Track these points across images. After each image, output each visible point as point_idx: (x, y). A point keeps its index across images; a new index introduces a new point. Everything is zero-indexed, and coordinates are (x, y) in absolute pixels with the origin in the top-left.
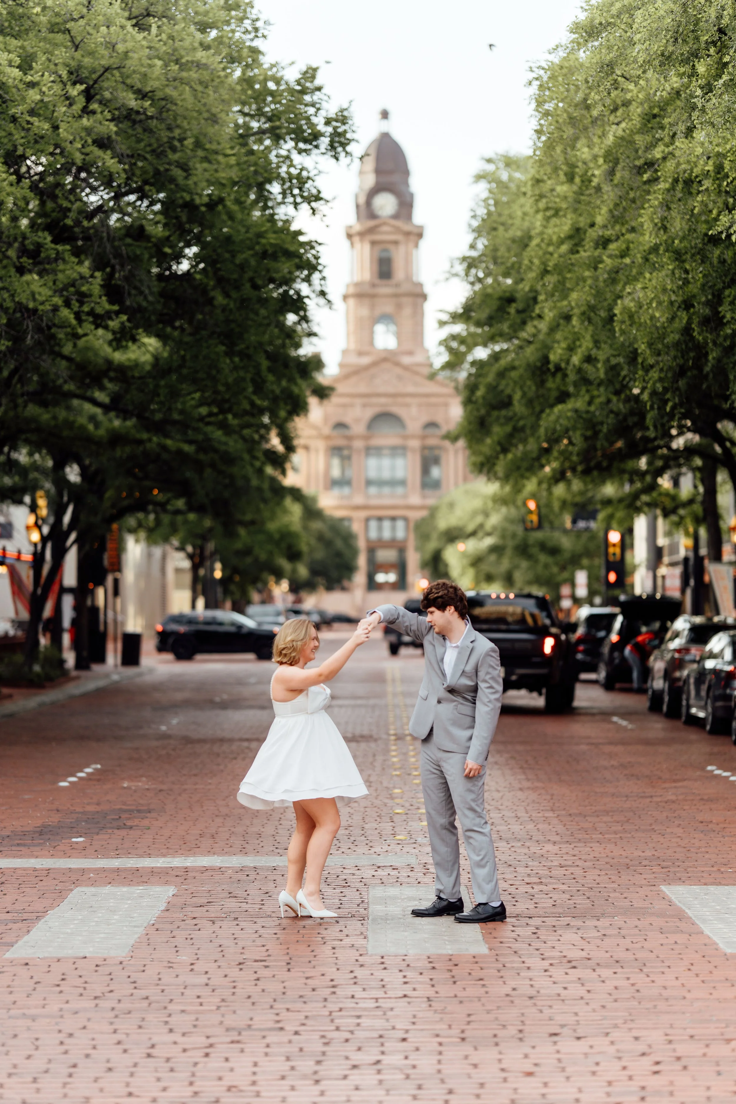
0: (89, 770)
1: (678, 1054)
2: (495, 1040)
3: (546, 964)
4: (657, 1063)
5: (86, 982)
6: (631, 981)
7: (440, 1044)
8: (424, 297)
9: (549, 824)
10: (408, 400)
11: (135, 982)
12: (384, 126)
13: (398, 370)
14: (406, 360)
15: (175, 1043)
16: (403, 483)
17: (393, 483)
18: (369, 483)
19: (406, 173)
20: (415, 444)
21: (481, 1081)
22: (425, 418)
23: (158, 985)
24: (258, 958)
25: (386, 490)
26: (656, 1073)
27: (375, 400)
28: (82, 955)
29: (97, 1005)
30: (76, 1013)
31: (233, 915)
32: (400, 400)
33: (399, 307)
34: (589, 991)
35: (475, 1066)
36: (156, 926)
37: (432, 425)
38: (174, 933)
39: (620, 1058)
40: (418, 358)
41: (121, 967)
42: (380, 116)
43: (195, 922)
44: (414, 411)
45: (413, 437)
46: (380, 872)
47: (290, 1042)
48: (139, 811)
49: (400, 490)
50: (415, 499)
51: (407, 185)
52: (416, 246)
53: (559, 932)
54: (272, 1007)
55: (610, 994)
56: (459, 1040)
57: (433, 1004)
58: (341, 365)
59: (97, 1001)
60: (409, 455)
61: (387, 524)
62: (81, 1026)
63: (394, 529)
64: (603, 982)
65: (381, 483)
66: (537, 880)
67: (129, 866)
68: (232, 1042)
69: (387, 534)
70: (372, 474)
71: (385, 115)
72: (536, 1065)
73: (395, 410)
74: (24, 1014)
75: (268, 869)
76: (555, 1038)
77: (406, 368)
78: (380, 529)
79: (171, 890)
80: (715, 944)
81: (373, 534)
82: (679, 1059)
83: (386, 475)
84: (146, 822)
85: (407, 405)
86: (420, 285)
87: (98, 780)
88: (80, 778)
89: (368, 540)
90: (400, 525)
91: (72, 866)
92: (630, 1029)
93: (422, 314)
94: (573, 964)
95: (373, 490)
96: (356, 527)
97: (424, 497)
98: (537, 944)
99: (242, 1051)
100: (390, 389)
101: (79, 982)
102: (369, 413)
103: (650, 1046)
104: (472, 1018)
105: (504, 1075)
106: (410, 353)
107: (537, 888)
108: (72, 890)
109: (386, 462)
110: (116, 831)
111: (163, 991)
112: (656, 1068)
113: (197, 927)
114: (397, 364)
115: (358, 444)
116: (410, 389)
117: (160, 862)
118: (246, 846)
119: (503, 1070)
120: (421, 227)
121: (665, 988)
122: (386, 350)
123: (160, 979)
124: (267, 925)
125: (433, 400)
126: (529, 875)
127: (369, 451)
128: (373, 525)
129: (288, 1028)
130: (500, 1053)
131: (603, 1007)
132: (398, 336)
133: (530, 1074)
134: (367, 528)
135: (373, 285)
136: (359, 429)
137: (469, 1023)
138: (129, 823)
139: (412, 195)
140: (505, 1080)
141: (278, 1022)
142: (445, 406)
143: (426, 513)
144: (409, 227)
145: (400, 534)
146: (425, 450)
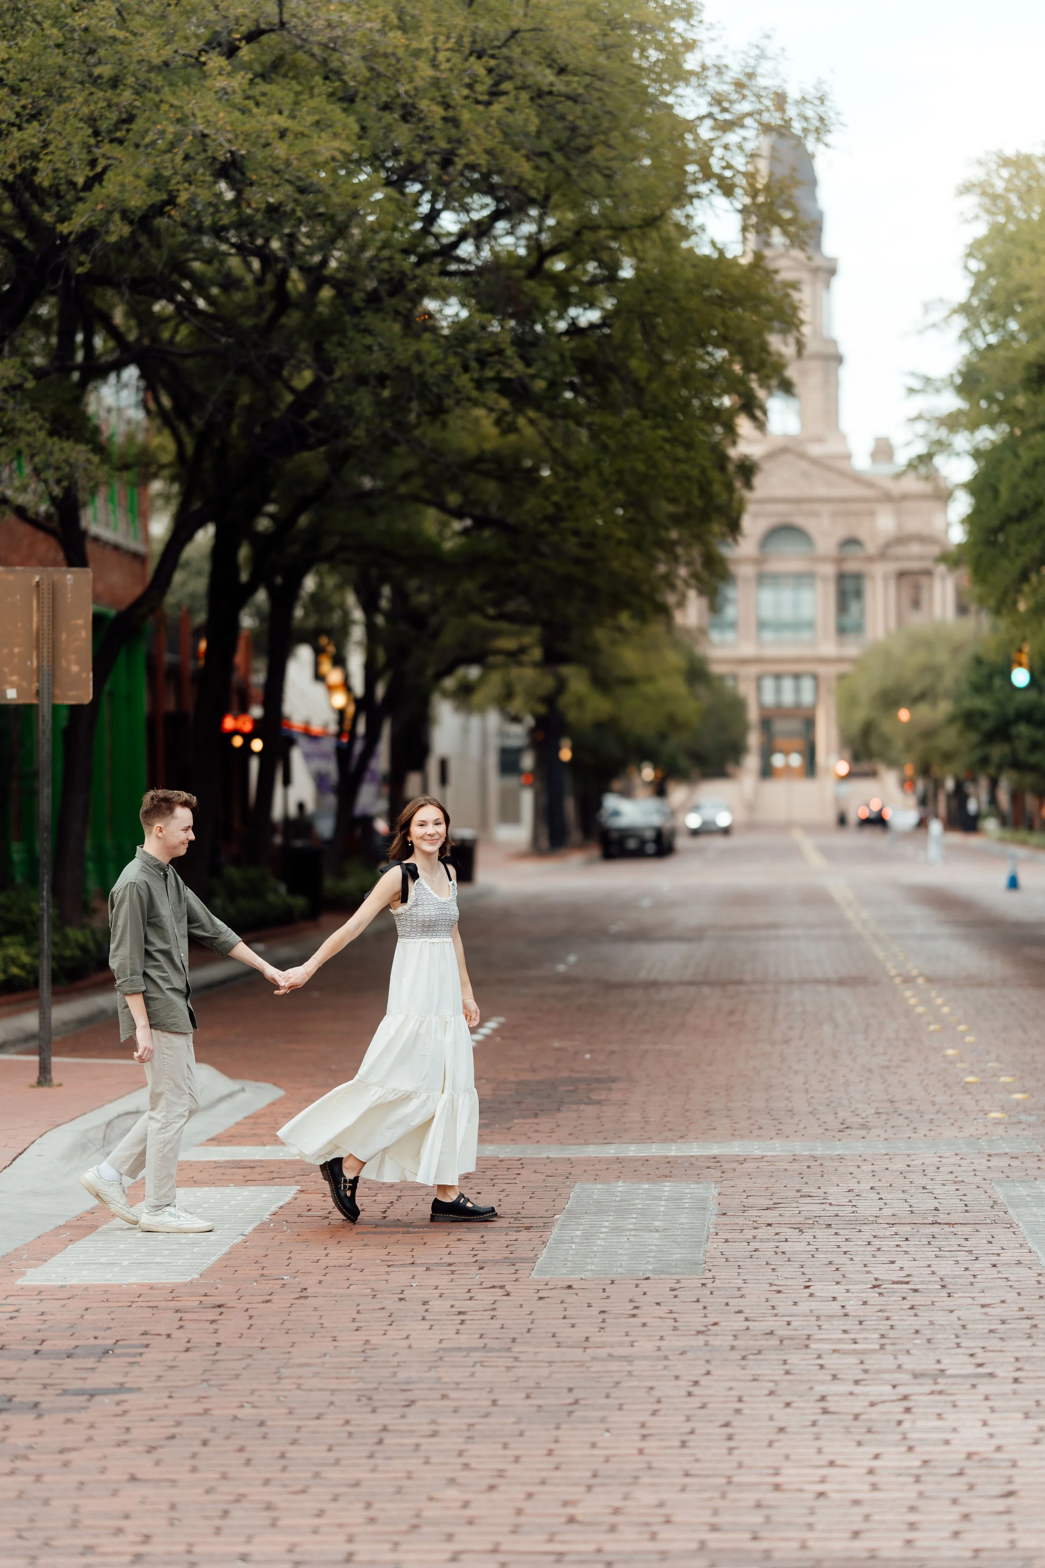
0: (490, 1025)
5: (671, 1312)
8: (839, 359)
10: (818, 507)
13: (804, 465)
14: (815, 450)
15: (852, 1394)
16: (810, 625)
17: (797, 626)
18: (762, 625)
19: (813, 184)
20: (829, 570)
22: (841, 532)
23: (777, 1315)
24: (895, 1279)
25: (788, 635)
27: (770, 508)
29: (706, 1343)
30: (683, 1353)
31: (823, 1221)
32: (806, 507)
33: (804, 374)
36: (725, 1235)
37: (851, 542)
40: (830, 448)
44: (826, 522)
45: (824, 559)
46: (995, 1162)
47: (1015, 1392)
48: (598, 1080)
49: (806, 635)
50: (829, 648)
51: (813, 198)
52: (827, 285)
54: (958, 1345)
59: (703, 1338)
60: (819, 585)
61: (788, 685)
62: (704, 1372)
63: (797, 690)
65: (780, 626)
67: (632, 1154)
68: (933, 1393)
69: (788, 697)
70: (767, 612)
73: (799, 521)
74: (610, 1355)
75: (831, 1158)
77: (815, 461)
78: (778, 690)
79: (713, 1188)
81: (769, 698)
83: (787, 614)
84: (616, 1096)
85: (816, 514)
86: (834, 342)
87: (513, 1039)
88: (486, 1036)
89: (761, 707)
90: (807, 685)
91: (550, 1155)
93: (837, 384)
95: (768, 636)
96: (746, 689)
97: (840, 643)
99: (955, 1405)
100: (792, 492)
101: (662, 1311)
102: (762, 526)
106: (820, 440)
108: (570, 1187)
109: (786, 595)
110: (582, 1107)
111: (789, 1324)
113: (781, 1238)
114: (802, 456)
115: (747, 570)
116: (821, 491)
117: (672, 1150)
118: (780, 1127)
120: (833, 261)
122: (785, 436)
123: (774, 1308)
124: (880, 1234)
125: (853, 507)
127: (762, 579)
128: (769, 685)
129: (1000, 1372)
132: (802, 416)
134: (759, 689)
136: (748, 548)
138: (594, 1097)
139: (820, 214)
141: (980, 1365)
142: (872, 514)
143: (846, 668)
144: (818, 261)
145: (807, 697)
146: (841, 577)
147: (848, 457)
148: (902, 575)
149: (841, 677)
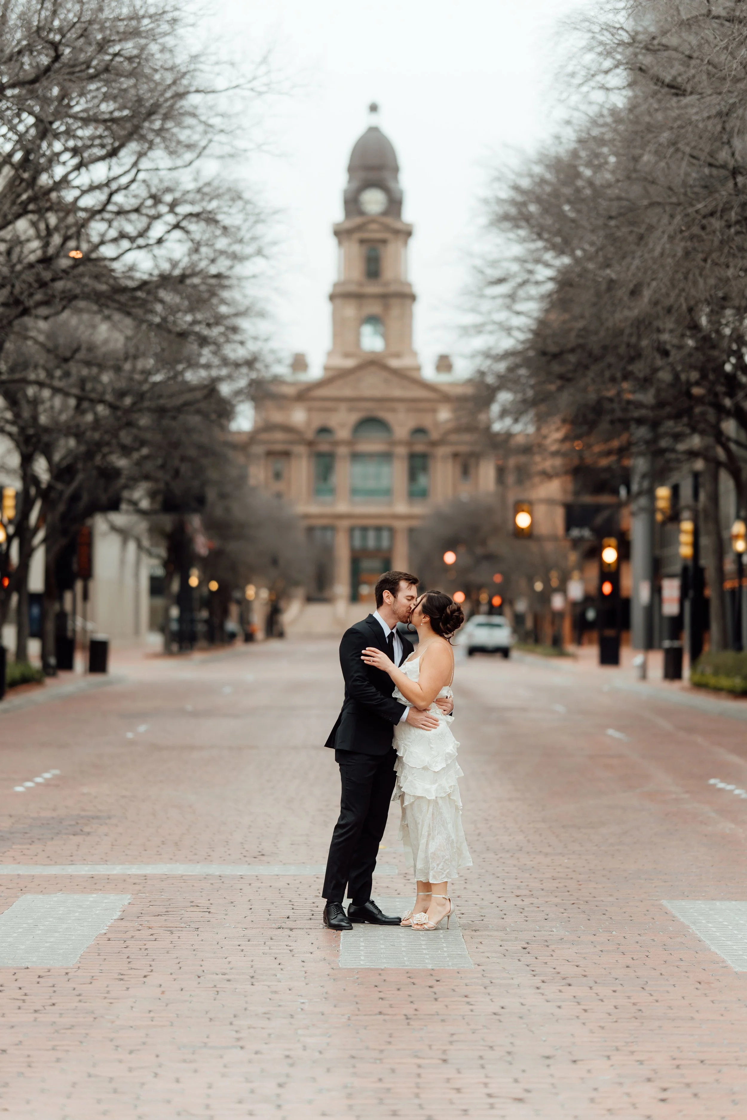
0: (47, 775)
1: (687, 1081)
2: (481, 1062)
3: (537, 981)
4: (665, 1090)
5: (26, 995)
6: (632, 1001)
7: (419, 1066)
8: (413, 298)
9: (540, 835)
10: (396, 405)
11: (79, 995)
12: (373, 120)
13: (384, 374)
14: (394, 363)
15: (120, 1061)
16: (388, 491)
17: (379, 491)
18: (355, 491)
19: (395, 169)
20: (402, 451)
21: (464, 1107)
22: (413, 423)
23: (105, 998)
24: (219, 971)
25: (372, 498)
26: (663, 1100)
27: (361, 405)
28: (24, 965)
29: (35, 1020)
30: (13, 1027)
31: (193, 925)
32: (387, 405)
33: (387, 307)
34: (585, 1011)
35: (458, 1090)
36: (109, 936)
37: (420, 431)
38: (128, 943)
39: (621, 1084)
40: (407, 361)
41: (67, 977)
42: (368, 110)
43: (151, 931)
44: (401, 416)
45: (400, 443)
47: (250, 1062)
48: (98, 817)
49: (385, 499)
50: (401, 508)
51: (396, 179)
52: (406, 243)
53: (552, 947)
54: (231, 1024)
55: (609, 1014)
56: (440, 1062)
57: (412, 1023)
58: (326, 368)
59: (36, 1015)
60: (397, 462)
61: (372, 535)
62: (17, 1041)
63: (378, 539)
64: (602, 1001)
65: (367, 492)
66: (527, 892)
67: (83, 873)
68: (184, 1061)
69: (371, 543)
70: (359, 482)
71: (374, 108)
72: (528, 1091)
73: (381, 414)
75: (234, 877)
76: (548, 1062)
77: (393, 372)
78: (364, 538)
79: (126, 899)
80: (724, 961)
81: (358, 543)
82: (688, 1085)
83: (371, 484)
84: (104, 829)
85: (393, 410)
86: (409, 285)
87: (57, 786)
88: (38, 784)
89: (353, 550)
90: (385, 535)
91: (20, 872)
92: (632, 1053)
93: (411, 316)
94: (568, 981)
95: (358, 499)
97: (411, 506)
98: (527, 959)
99: (196, 1071)
100: (377, 393)
101: (19, 994)
102: (353, 418)
103: (655, 1071)
104: (455, 1038)
105: (491, 1100)
106: (398, 356)
107: (527, 901)
108: (18, 897)
109: (371, 469)
110: (71, 837)
112: (664, 1095)
113: (153, 938)
114: (385, 367)
115: (342, 451)
116: (397, 392)
117: (117, 870)
119: (490, 1096)
120: (410, 226)
121: (670, 1008)
122: (373, 353)
123: (108, 992)
125: (422, 405)
126: (519, 888)
127: (354, 457)
129: (248, 1046)
130: (487, 1077)
131: (602, 1028)
132: (385, 338)
133: (520, 1100)
134: (352, 537)
135: (361, 284)
136: (343, 434)
137: (451, 1043)
138: (87, 829)
139: (401, 193)
140: (492, 1106)
141: (238, 1039)
142: (434, 411)
143: (415, 523)
144: (398, 225)
145: (385, 543)
146: (412, 457)
147: (418, 369)
148: (456, 455)
149: (411, 531)
